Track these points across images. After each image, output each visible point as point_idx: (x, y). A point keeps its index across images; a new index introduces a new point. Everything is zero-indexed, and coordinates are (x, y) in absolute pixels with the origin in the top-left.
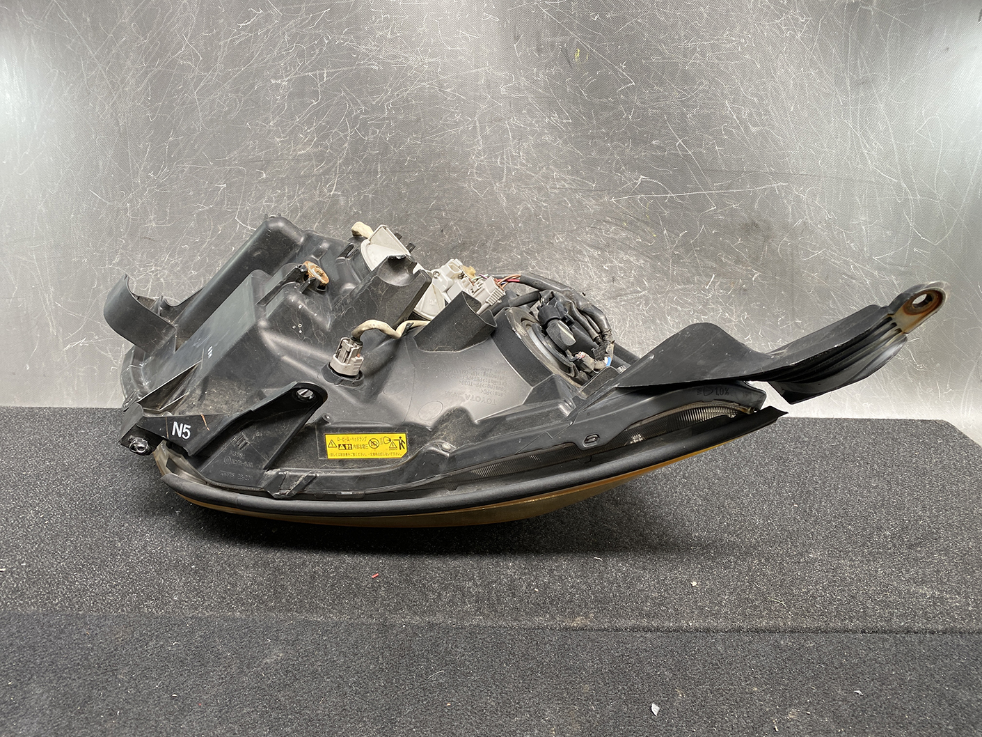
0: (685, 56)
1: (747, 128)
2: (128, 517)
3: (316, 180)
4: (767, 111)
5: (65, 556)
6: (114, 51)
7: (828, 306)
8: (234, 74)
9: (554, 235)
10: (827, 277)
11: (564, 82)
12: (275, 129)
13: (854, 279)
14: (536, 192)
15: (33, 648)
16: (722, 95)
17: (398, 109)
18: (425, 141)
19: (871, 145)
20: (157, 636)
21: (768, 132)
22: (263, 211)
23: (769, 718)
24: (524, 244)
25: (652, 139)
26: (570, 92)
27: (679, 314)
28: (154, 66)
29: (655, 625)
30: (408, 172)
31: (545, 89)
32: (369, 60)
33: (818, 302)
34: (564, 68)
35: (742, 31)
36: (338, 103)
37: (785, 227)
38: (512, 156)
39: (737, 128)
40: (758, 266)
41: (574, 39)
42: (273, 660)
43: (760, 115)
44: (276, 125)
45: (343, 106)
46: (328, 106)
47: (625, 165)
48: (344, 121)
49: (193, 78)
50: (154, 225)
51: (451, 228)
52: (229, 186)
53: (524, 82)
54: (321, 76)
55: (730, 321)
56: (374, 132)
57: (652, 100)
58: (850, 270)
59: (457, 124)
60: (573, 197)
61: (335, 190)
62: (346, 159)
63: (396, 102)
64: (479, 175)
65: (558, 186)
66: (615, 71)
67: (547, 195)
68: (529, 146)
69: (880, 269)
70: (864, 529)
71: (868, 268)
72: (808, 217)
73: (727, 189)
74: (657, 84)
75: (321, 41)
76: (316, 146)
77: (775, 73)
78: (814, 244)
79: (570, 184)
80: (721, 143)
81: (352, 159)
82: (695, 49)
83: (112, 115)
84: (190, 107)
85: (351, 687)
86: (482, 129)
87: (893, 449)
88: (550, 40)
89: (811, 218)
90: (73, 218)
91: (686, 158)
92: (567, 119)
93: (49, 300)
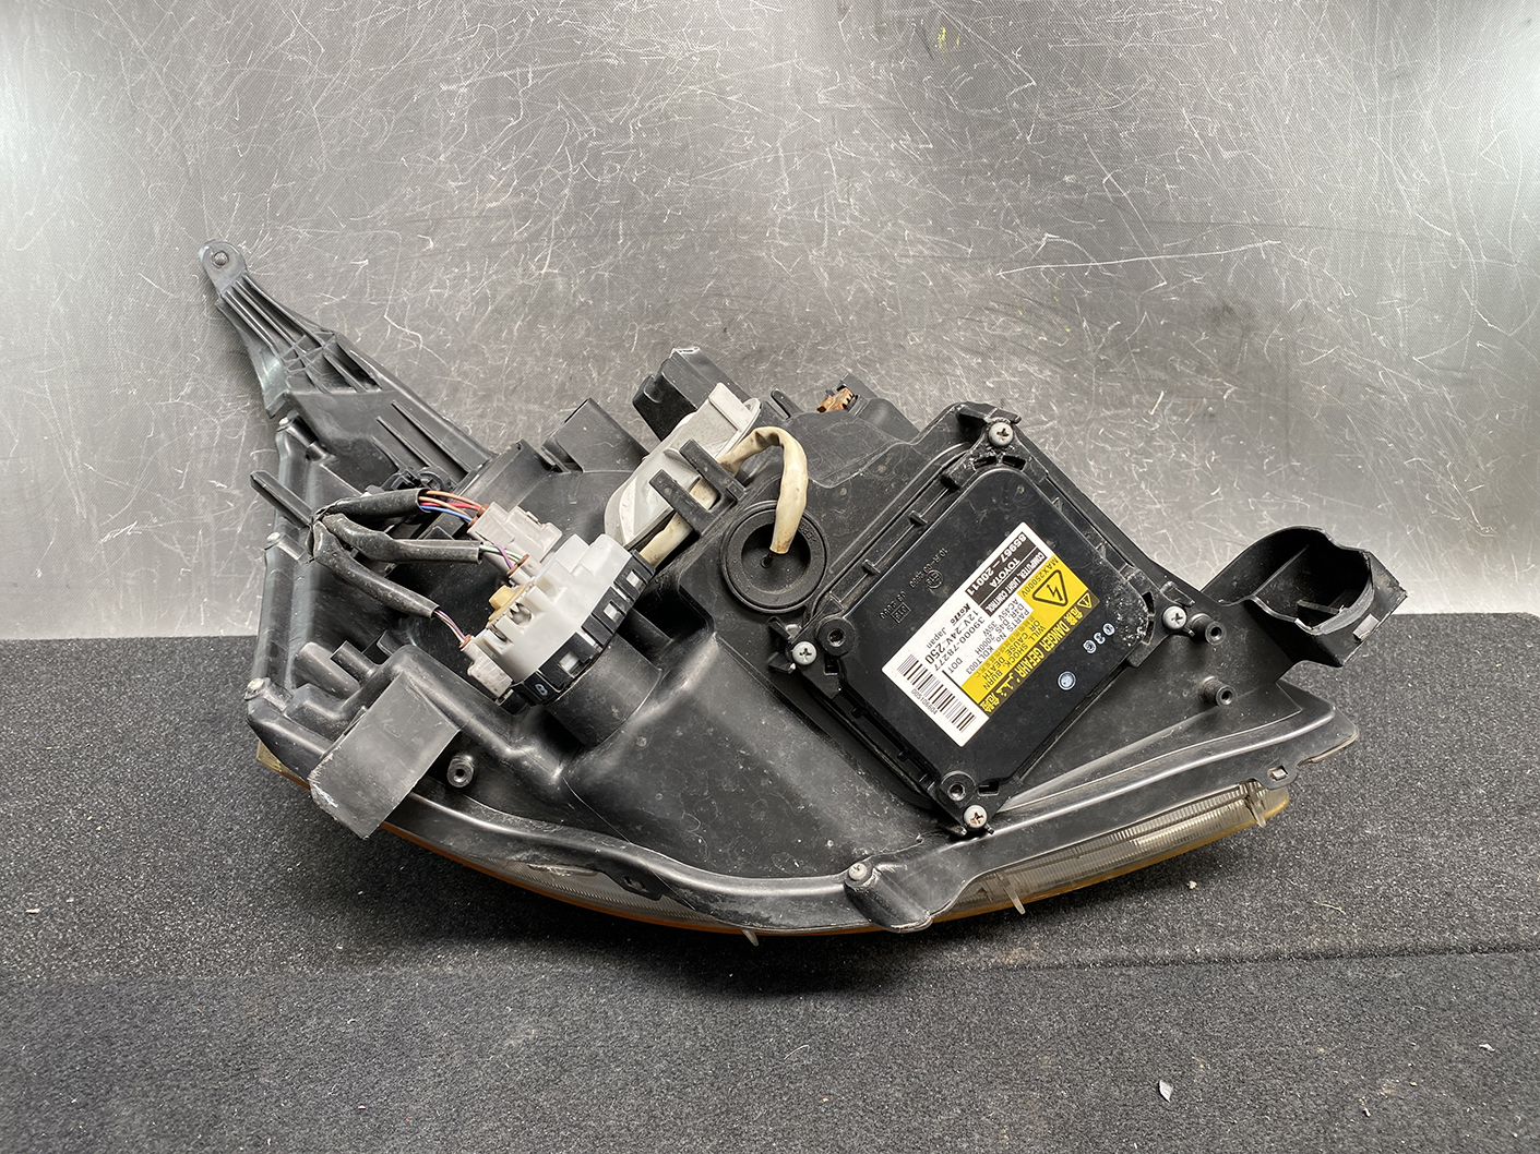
0: (1117, 36)
1: (1215, 153)
2: (237, 814)
3: (518, 252)
4: (1248, 124)
5: (139, 883)
6: (176, 40)
7: (1343, 438)
8: (378, 76)
9: (907, 333)
10: (1342, 392)
11: (920, 82)
12: (448, 166)
13: (1384, 393)
14: (876, 262)
15: (106, 1038)
16: (1177, 100)
17: (652, 129)
18: (696, 182)
19: (1410, 177)
20: (319, 1010)
21: (1248, 158)
22: (430, 304)
23: (1351, 1096)
24: (857, 349)
25: (1064, 173)
26: (930, 99)
27: (1108, 458)
28: (243, 64)
29: (1141, 955)
30: (669, 233)
31: (889, 94)
32: (604, 48)
33: (1327, 431)
34: (920, 60)
36: (551, 122)
37: (1275, 312)
38: (837, 205)
39: (1201, 152)
40: (1233, 376)
41: (936, 11)
42: (520, 1041)
43: (1236, 130)
44: (450, 160)
45: (559, 127)
46: (536, 127)
47: (1020, 216)
48: (563, 151)
49: (311, 83)
51: (740, 324)
52: (374, 262)
53: (854, 83)
54: (524, 80)
55: (1189, 466)
56: (612, 170)
57: (1063, 110)
58: (1377, 379)
59: (748, 154)
60: (936, 271)
61: (549, 267)
62: (566, 214)
63: (648, 118)
64: (785, 237)
65: (911, 253)
66: (1004, 63)
67: (894, 267)
68: (864, 187)
69: (1423, 376)
70: (1442, 787)
71: (1405, 375)
72: (1312, 296)
73: (1185, 252)
74: (1071, 83)
75: (524, 19)
76: (516, 193)
77: (1261, 62)
78: (1321, 338)
79: (932, 249)
80: (1175, 178)
81: (577, 214)
82: (1134, 23)
83: (174, 146)
84: (306, 132)
85: (657, 1079)
87: (1460, 660)
88: (896, 13)
89: (1316, 297)
90: (112, 322)
91: (1120, 203)
92: (926, 142)
93: (74, 459)
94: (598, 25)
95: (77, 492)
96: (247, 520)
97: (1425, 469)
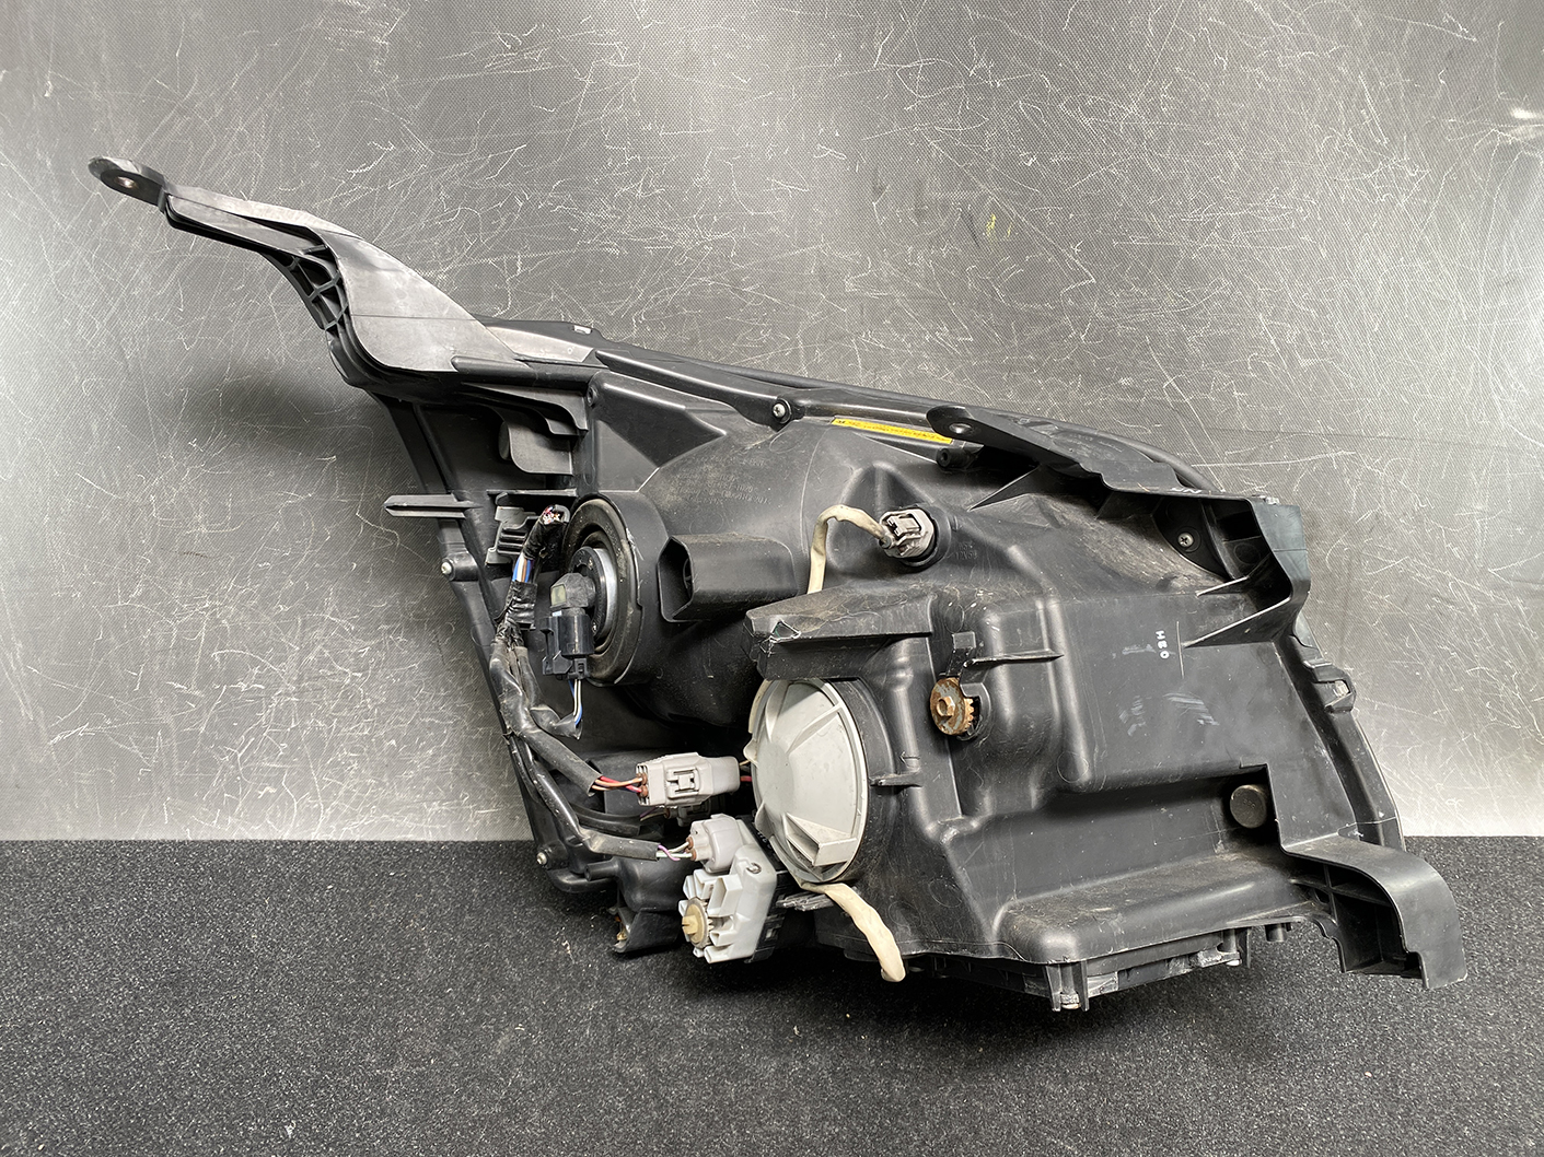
0: (1192, 236)
1: (1292, 361)
4: (1332, 331)
6: (105, 223)
7: (1404, 648)
10: (1406, 600)
11: (963, 272)
13: (1452, 603)
16: (1254, 305)
17: (657, 323)
19: (1508, 388)
21: (1327, 367)
25: (1119, 376)
26: (973, 290)
28: (186, 250)
31: (927, 283)
32: (602, 238)
33: (1386, 638)
34: (965, 248)
35: (1300, 194)
37: (1342, 522)
39: (1276, 359)
41: (985, 197)
50: (204, 531)
52: (342, 460)
53: (887, 269)
54: (512, 264)
57: (1125, 310)
58: (1446, 589)
59: (764, 348)
63: (653, 311)
66: (1061, 257)
69: (1497, 587)
71: (1477, 586)
72: (1384, 507)
73: (1248, 459)
74: (1136, 283)
75: (511, 204)
77: (1353, 265)
78: (1390, 549)
80: (1245, 385)
82: (1211, 225)
83: (109, 339)
84: (262, 322)
86: (809, 353)
88: (940, 196)
89: (1389, 508)
90: (49, 523)
91: (1180, 409)
92: (966, 335)
93: (15, 662)
94: (596, 211)
95: (21, 694)
96: (211, 719)
97: (1490, 679)
